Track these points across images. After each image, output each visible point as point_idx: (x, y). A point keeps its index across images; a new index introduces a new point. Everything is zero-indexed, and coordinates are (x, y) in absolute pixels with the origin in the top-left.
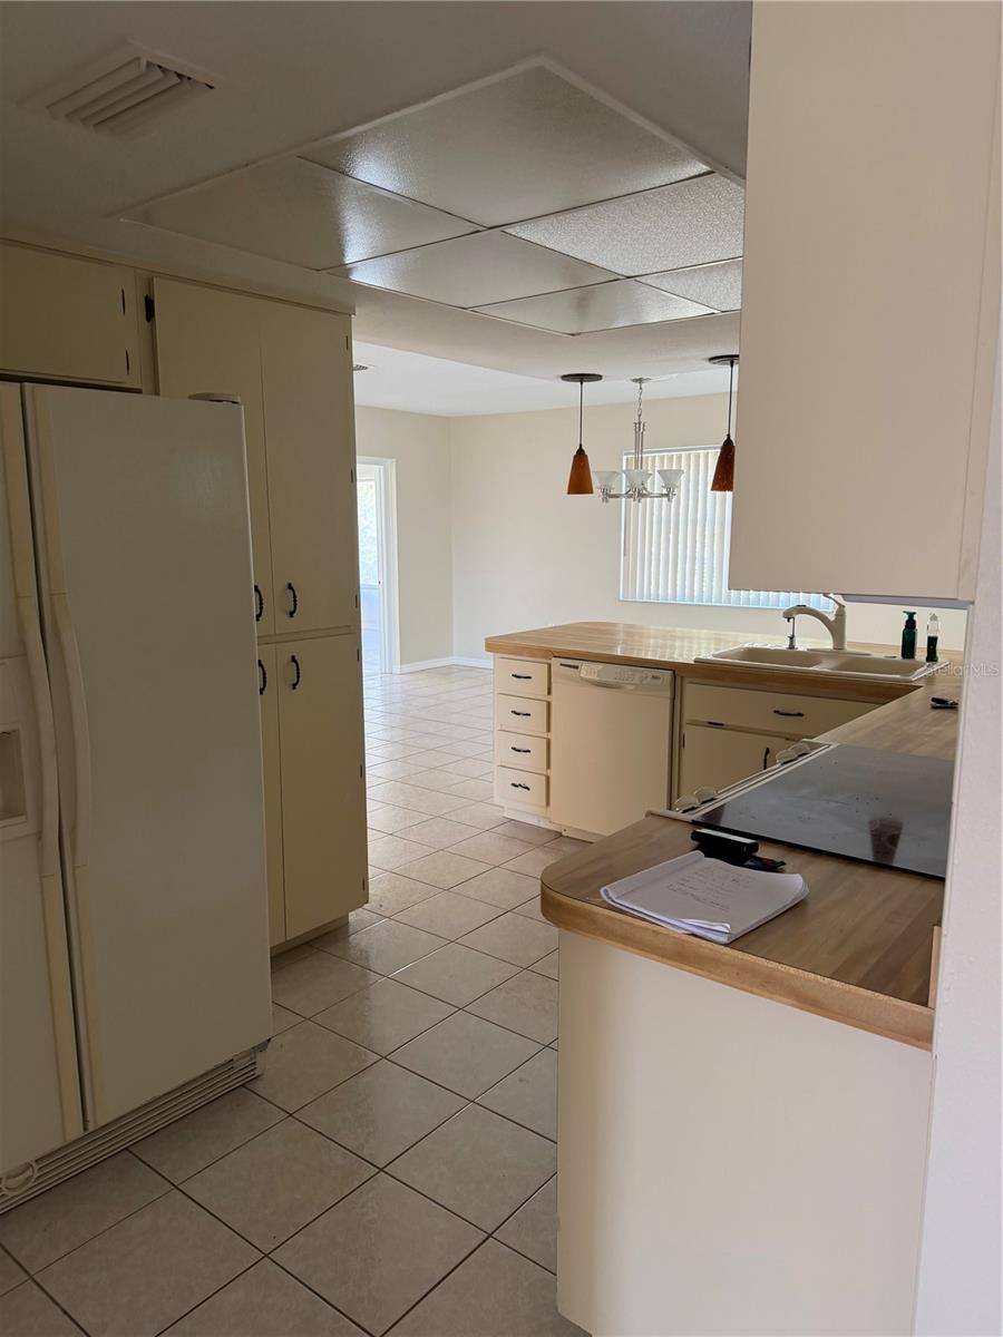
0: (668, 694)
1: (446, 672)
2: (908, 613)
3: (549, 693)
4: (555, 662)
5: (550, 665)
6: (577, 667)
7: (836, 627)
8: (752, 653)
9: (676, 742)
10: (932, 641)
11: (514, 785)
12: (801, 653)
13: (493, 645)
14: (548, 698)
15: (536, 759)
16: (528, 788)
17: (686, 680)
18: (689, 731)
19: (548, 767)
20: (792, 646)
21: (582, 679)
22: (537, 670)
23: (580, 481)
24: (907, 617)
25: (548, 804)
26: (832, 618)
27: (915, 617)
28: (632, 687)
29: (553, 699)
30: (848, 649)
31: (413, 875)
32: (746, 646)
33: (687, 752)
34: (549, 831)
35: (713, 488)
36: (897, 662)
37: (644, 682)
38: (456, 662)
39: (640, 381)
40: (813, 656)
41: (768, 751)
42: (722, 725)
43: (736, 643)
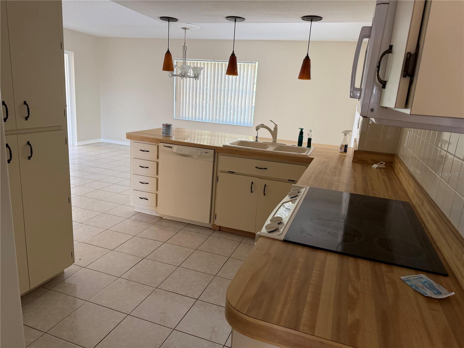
0: (212, 160)
1: (98, 145)
2: (301, 129)
3: (158, 158)
4: (161, 145)
5: (158, 146)
6: (171, 147)
7: (274, 133)
8: (242, 143)
9: (215, 179)
10: (310, 140)
11: (140, 198)
12: (260, 144)
13: (129, 136)
14: (157, 160)
15: (152, 187)
16: (147, 199)
17: (219, 154)
18: (220, 175)
19: (157, 190)
20: (257, 141)
21: (174, 153)
22: (152, 148)
23: (168, 66)
24: (300, 130)
25: (157, 206)
26: (273, 130)
27: (303, 131)
28: (196, 157)
29: (160, 161)
30: (278, 142)
31: (95, 244)
32: (240, 140)
33: (219, 184)
34: (156, 217)
35: (227, 74)
36: (296, 148)
37: (202, 154)
38: (102, 141)
39: (185, 29)
40: (265, 145)
41: (252, 183)
42: (234, 172)
43: (235, 139)
